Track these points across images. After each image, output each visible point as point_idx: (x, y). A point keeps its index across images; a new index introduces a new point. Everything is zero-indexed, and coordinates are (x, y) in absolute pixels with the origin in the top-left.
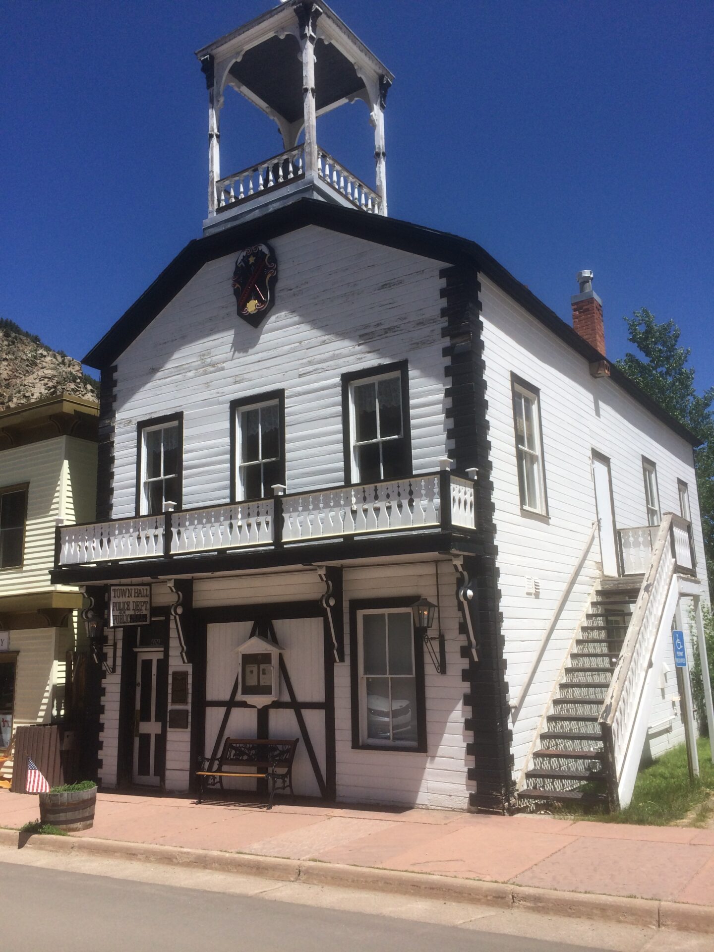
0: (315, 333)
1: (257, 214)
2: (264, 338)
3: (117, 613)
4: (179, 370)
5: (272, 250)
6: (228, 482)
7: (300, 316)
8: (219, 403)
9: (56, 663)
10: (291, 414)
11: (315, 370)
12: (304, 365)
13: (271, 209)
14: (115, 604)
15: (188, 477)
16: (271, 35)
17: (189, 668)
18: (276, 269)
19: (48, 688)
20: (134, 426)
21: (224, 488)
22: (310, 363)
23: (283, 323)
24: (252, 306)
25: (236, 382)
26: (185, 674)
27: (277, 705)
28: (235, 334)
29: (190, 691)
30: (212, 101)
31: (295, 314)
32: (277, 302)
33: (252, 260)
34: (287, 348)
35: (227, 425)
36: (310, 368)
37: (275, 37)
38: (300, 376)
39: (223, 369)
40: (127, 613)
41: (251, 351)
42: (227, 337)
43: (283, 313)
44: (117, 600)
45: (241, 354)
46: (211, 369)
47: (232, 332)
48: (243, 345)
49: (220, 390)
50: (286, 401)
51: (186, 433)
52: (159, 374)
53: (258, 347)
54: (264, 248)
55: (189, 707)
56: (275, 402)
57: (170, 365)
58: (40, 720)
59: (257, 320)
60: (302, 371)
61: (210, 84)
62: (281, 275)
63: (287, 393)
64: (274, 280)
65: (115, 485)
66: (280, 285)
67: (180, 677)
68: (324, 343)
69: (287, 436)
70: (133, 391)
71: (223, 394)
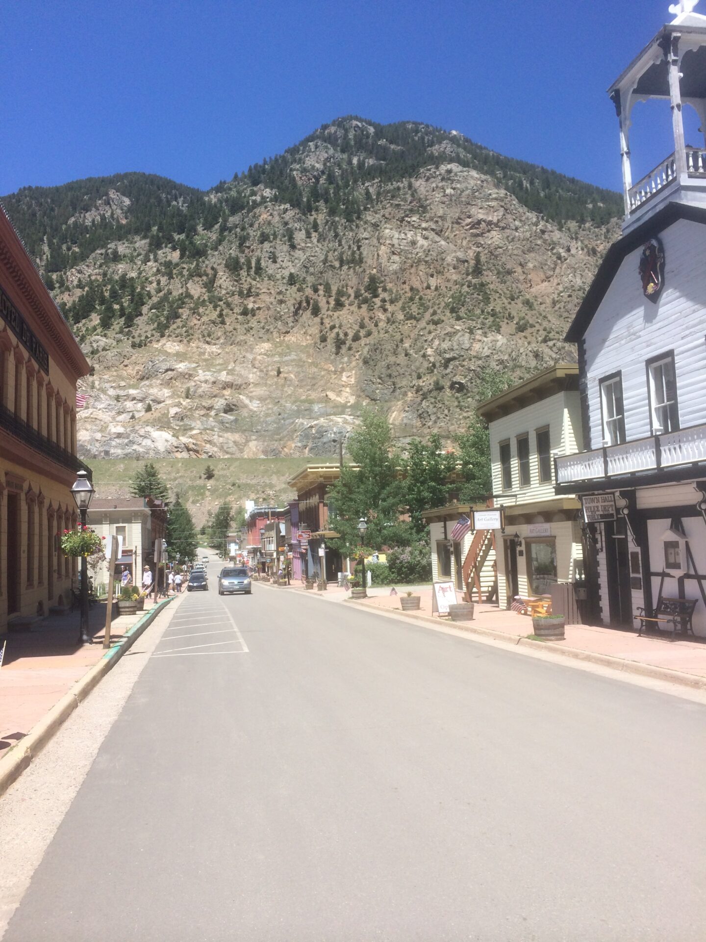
0: (690, 304)
1: (650, 215)
2: (661, 310)
3: (590, 514)
4: (618, 339)
5: (660, 242)
6: (648, 420)
7: (680, 291)
8: (640, 362)
9: (574, 544)
10: (680, 368)
11: (691, 333)
12: (684, 330)
13: (658, 209)
14: (587, 508)
15: (628, 417)
16: (651, 63)
17: (638, 550)
18: (664, 257)
19: (572, 560)
20: (597, 382)
21: (647, 425)
22: (687, 328)
23: (670, 298)
24: (651, 287)
25: (648, 346)
26: (637, 553)
27: (688, 576)
28: (645, 309)
29: (641, 565)
30: (621, 127)
31: (677, 291)
32: (666, 283)
33: (648, 253)
34: (673, 317)
35: (645, 378)
36: (687, 332)
37: (654, 64)
38: (682, 338)
39: (640, 337)
40: (597, 513)
41: (654, 321)
42: (640, 312)
43: (670, 291)
44: (588, 505)
45: (650, 324)
46: (634, 337)
47: (642, 308)
48: (650, 317)
49: (639, 352)
50: (676, 358)
51: (624, 385)
52: (607, 343)
53: (658, 318)
54: (654, 242)
55: (641, 576)
56: (669, 359)
57: (612, 336)
58: (570, 581)
59: (654, 298)
60: (683, 334)
61: (619, 113)
62: (668, 261)
63: (676, 352)
64: (663, 265)
65: (591, 424)
66: (667, 268)
67: (635, 555)
68: (694, 311)
69: (678, 385)
70: (595, 356)
71: (641, 356)
